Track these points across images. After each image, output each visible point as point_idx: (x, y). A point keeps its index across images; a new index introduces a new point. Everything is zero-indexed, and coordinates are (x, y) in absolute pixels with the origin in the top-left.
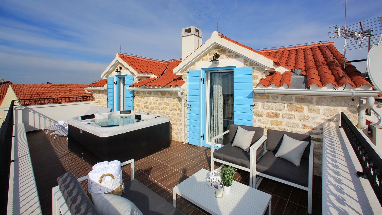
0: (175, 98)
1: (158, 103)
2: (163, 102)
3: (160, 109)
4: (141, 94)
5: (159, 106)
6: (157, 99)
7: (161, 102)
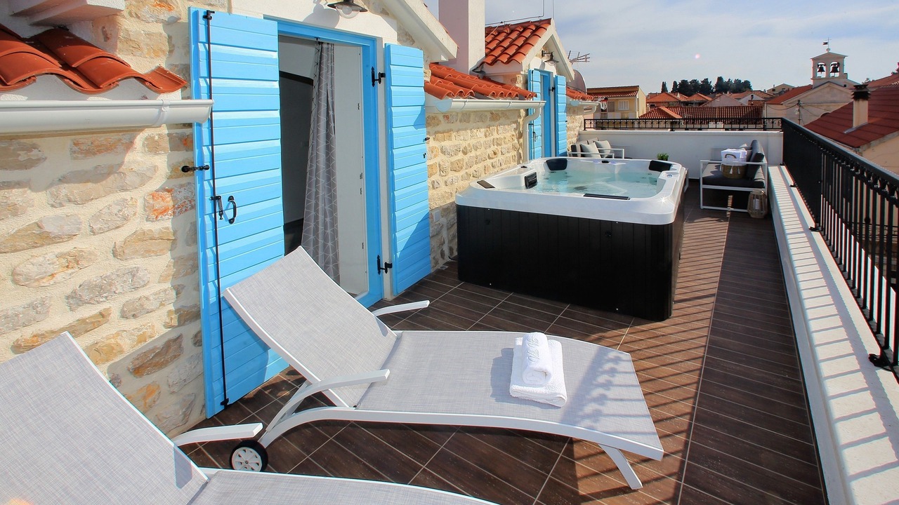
0: (510, 125)
1: (483, 145)
2: (492, 138)
3: (487, 158)
4: (443, 125)
5: (485, 151)
6: (481, 135)
7: (489, 139)
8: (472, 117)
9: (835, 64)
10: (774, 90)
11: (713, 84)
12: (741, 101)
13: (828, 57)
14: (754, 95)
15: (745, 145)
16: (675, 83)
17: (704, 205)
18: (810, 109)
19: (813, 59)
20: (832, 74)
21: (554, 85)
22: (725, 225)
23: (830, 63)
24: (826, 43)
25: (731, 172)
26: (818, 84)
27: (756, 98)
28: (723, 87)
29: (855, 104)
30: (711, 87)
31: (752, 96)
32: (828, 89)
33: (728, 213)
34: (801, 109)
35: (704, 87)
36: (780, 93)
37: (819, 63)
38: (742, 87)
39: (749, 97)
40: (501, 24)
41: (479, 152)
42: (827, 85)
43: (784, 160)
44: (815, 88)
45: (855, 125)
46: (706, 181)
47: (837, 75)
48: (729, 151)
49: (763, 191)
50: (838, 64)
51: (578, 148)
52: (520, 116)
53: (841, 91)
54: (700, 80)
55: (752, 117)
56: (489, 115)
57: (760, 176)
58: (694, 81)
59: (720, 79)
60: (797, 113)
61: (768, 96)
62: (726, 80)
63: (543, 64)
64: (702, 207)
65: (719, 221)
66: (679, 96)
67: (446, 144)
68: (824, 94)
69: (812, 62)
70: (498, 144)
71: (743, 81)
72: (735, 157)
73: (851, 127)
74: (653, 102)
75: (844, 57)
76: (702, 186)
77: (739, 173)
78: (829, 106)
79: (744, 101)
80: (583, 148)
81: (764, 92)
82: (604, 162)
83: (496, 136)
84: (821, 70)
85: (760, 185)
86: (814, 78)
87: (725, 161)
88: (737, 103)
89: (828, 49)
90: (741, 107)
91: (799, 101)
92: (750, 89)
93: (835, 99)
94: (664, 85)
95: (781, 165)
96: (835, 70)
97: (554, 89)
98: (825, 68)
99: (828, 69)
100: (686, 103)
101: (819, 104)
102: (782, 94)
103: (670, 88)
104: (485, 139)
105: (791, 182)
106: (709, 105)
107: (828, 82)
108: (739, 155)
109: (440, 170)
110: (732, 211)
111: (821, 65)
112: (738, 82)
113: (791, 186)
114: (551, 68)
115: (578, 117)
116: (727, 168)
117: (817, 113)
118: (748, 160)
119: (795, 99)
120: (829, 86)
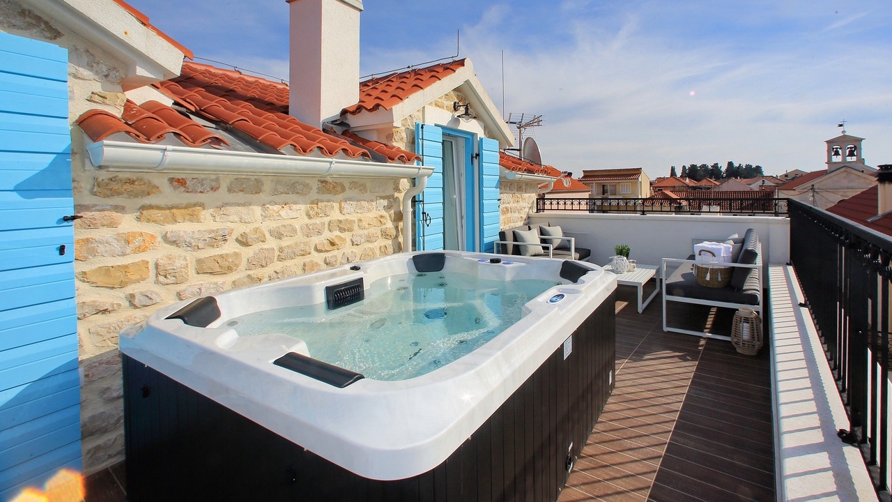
0: (372, 201)
1: (298, 230)
2: (326, 220)
3: (313, 251)
4: (169, 195)
5: (306, 239)
6: (295, 214)
7: (317, 221)
8: (268, 185)
9: (851, 148)
10: (786, 176)
11: (724, 169)
12: (751, 186)
13: (844, 139)
14: (766, 181)
15: (736, 236)
16: (684, 167)
17: (667, 326)
18: (825, 194)
19: (828, 142)
20: (849, 159)
21: (479, 151)
22: (688, 369)
23: (845, 145)
24: (841, 125)
25: (708, 278)
26: (833, 169)
27: (767, 183)
28: (733, 172)
29: (881, 188)
30: (721, 172)
31: (763, 181)
32: (845, 174)
33: (702, 342)
34: (815, 194)
35: (714, 172)
36: (793, 179)
37: (834, 146)
38: (752, 172)
39: (760, 183)
40: (409, 69)
41: (285, 242)
42: (843, 169)
43: (791, 258)
44: (830, 173)
45: (880, 212)
46: (671, 289)
47: (854, 159)
48: (706, 245)
49: (755, 310)
50: (855, 147)
51: (510, 236)
52: (397, 189)
53: (859, 176)
54: (710, 165)
55: (762, 202)
56: (315, 185)
57: (753, 285)
58: (704, 166)
59: (730, 164)
60: (811, 199)
61: (780, 182)
62: (736, 165)
63: (456, 120)
64: (666, 329)
65: (683, 358)
66: (687, 180)
67: (183, 228)
68: (840, 179)
69: (826, 145)
70: (342, 230)
71: (754, 166)
72: (714, 255)
73: (876, 214)
74: (657, 186)
75: (861, 140)
76: (665, 297)
77: (720, 279)
78: (846, 192)
79: (755, 186)
80: (518, 236)
81: (776, 178)
82: (493, 261)
83: (335, 215)
84: (837, 154)
85: (752, 300)
86: (829, 162)
87: (699, 261)
88: (747, 189)
89: (843, 132)
90: (752, 192)
91: (813, 185)
92: (762, 174)
93: (851, 185)
94: (673, 169)
95: (787, 264)
96: (851, 154)
97: (478, 155)
98: (840, 151)
99: (844, 153)
100: (694, 188)
101: (834, 190)
102: (794, 180)
103: (679, 173)
104: (307, 220)
105: (801, 298)
106: (717, 190)
107: (844, 166)
108: (720, 253)
109: (158, 274)
110: (709, 339)
111: (837, 148)
112: (748, 167)
113: (801, 305)
114: (471, 126)
115: (526, 195)
116: (701, 271)
117: (836, 198)
118: (735, 261)
119: (809, 184)
120: (845, 171)
